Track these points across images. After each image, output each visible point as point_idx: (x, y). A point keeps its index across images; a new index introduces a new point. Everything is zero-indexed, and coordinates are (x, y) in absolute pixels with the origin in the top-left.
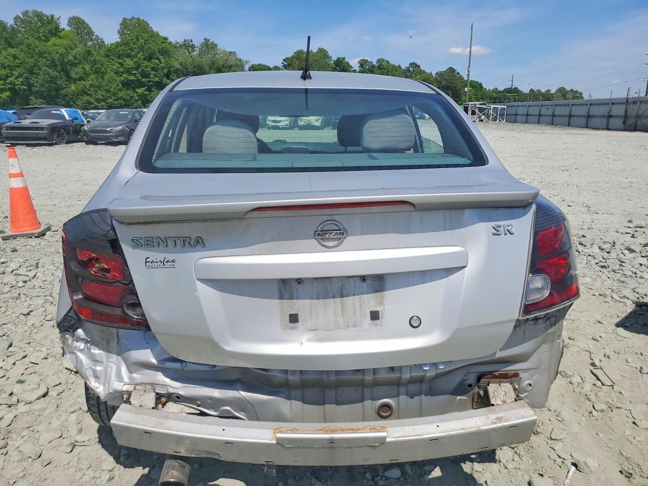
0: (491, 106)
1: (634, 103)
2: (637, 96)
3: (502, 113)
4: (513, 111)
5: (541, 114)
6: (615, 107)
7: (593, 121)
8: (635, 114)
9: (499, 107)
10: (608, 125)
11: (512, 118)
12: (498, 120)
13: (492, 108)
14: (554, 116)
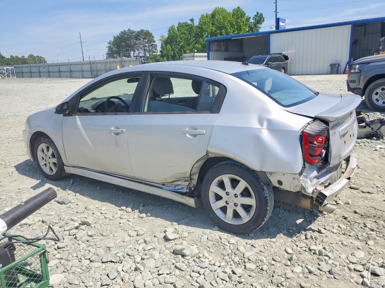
0: (4, 68)
1: (93, 63)
2: (94, 60)
3: (13, 72)
4: (19, 70)
5: (40, 71)
6: (84, 66)
7: (74, 74)
8: (96, 69)
9: (10, 68)
10: (83, 76)
11: (20, 75)
12: (11, 77)
13: (5, 69)
14: (50, 72)
